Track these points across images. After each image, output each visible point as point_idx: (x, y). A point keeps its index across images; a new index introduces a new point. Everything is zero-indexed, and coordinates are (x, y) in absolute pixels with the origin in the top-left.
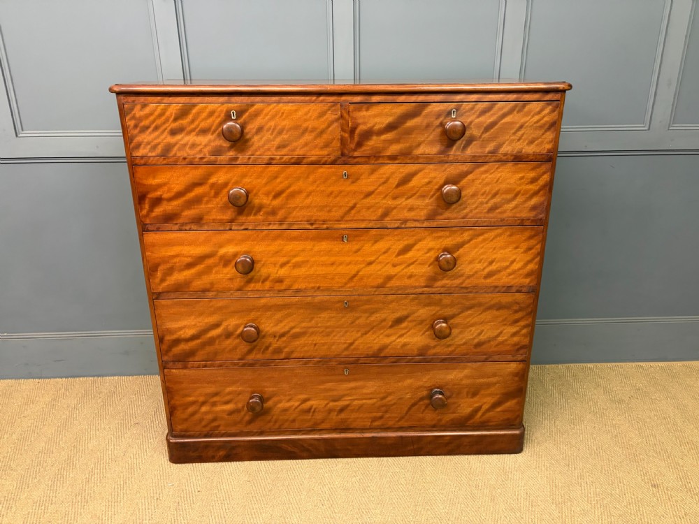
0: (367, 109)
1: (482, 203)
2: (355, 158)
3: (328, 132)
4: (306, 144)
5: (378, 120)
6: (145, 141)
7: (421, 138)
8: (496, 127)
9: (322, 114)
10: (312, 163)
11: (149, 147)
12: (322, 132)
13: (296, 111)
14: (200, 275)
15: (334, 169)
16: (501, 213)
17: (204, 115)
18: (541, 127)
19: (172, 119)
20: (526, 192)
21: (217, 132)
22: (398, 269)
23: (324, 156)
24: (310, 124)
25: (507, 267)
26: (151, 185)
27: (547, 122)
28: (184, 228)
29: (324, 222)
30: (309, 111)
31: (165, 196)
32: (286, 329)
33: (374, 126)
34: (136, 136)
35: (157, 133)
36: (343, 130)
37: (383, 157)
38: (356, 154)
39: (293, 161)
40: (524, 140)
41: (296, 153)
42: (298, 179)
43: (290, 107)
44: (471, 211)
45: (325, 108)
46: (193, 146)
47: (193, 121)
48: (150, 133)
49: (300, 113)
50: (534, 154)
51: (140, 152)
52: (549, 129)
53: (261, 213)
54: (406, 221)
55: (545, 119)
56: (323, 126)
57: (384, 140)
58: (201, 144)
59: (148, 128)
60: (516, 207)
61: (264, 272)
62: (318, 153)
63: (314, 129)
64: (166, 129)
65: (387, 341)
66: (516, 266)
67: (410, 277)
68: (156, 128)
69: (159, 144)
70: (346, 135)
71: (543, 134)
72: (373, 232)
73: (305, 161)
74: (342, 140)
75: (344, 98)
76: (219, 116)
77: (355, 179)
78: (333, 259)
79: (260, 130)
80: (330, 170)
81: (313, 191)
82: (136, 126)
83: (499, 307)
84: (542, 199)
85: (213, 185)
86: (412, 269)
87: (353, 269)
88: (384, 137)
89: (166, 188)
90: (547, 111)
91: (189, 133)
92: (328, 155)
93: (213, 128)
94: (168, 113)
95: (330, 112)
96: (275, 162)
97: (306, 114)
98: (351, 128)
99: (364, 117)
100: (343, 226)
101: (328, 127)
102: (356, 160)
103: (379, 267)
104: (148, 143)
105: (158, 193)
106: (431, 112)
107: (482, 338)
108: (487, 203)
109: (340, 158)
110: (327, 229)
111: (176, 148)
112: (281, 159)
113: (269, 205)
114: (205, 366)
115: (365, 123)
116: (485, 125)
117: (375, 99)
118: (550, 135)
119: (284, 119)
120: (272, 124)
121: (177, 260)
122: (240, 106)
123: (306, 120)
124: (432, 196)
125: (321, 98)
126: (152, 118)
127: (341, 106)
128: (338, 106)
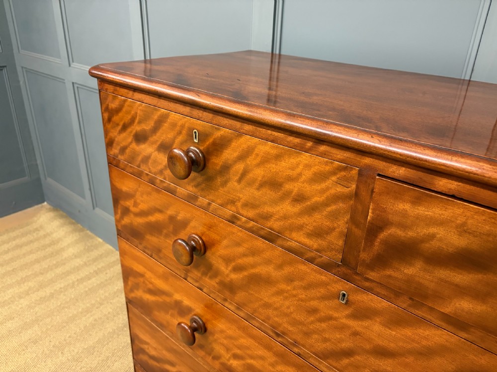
0: (417, 201)
2: (367, 280)
3: (325, 213)
4: (285, 218)
5: (438, 232)
6: (116, 139)
9: (320, 177)
10: (290, 250)
11: (119, 147)
12: (314, 209)
13: (278, 157)
15: (325, 277)
17: (165, 125)
19: (136, 121)
23: (310, 249)
24: (296, 187)
26: (122, 191)
28: (147, 251)
29: (296, 343)
30: (298, 164)
31: (132, 208)
34: (109, 131)
36: (353, 220)
37: (432, 309)
38: (372, 275)
39: (262, 233)
42: (268, 262)
43: (267, 148)
45: (328, 168)
46: (155, 162)
48: (119, 132)
49: (284, 164)
51: (114, 151)
53: (217, 280)
56: (317, 199)
57: (441, 280)
58: (161, 164)
61: (216, 348)
62: (302, 240)
63: (299, 198)
64: (131, 132)
68: (124, 128)
69: (126, 147)
70: (358, 232)
73: (280, 242)
74: (348, 237)
75: (367, 161)
76: (181, 132)
77: (363, 314)
79: (224, 169)
80: (318, 276)
81: (287, 291)
82: (109, 120)
85: (171, 218)
88: (444, 274)
89: (132, 201)
91: (152, 144)
92: (317, 250)
94: (133, 113)
95: (334, 178)
96: (239, 223)
98: (372, 223)
99: (404, 214)
101: (326, 204)
102: (367, 284)
104: (118, 144)
105: (127, 203)
109: (339, 266)
110: (299, 355)
111: (139, 159)
112: (246, 222)
113: (227, 276)
115: (403, 226)
117: (443, 184)
119: (259, 166)
121: (142, 279)
122: (204, 126)
123: (290, 179)
125: (323, 148)
126: (120, 114)
127: (360, 174)
128: (355, 172)
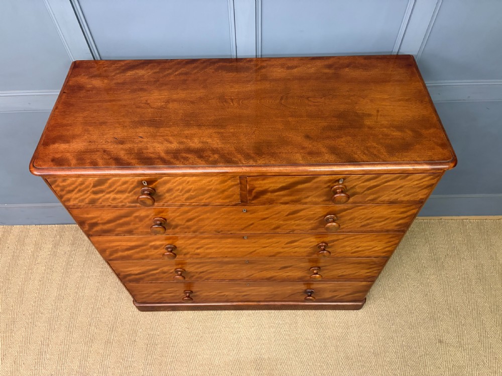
0: (263, 180)
1: (357, 223)
3: (229, 191)
4: (211, 197)
5: (272, 185)
6: (74, 197)
7: (310, 194)
8: (378, 188)
9: (224, 182)
11: (78, 200)
12: (224, 191)
13: (200, 180)
14: (138, 253)
15: (234, 208)
16: (370, 227)
17: (119, 184)
18: (419, 187)
19: (91, 186)
20: (394, 218)
21: (133, 192)
22: (285, 250)
23: (226, 203)
24: (213, 187)
25: (370, 249)
26: (87, 217)
27: (425, 184)
28: (120, 235)
29: (229, 231)
30: (212, 180)
31: (100, 222)
32: (205, 270)
33: (268, 188)
34: (64, 195)
35: (81, 194)
36: (241, 189)
37: (276, 203)
38: (253, 202)
39: (201, 205)
40: (402, 194)
41: (203, 201)
42: (206, 213)
43: (194, 178)
44: (347, 226)
46: (114, 199)
47: (110, 186)
48: (76, 194)
49: (204, 182)
50: (408, 201)
51: (71, 203)
52: (425, 188)
53: (178, 228)
54: (293, 230)
55: (424, 183)
56: (225, 188)
57: (278, 195)
58: (120, 198)
59: (72, 191)
60: (384, 224)
61: (185, 251)
62: (221, 201)
63: (216, 190)
64: (88, 191)
65: (277, 274)
66: (376, 249)
67: (295, 252)
68: (80, 191)
69: (86, 198)
70: (245, 193)
71: (419, 191)
72: (268, 235)
73: (211, 205)
74: (241, 195)
76: (132, 184)
77: (253, 212)
78: (236, 246)
79: (169, 191)
80: (232, 209)
81: (219, 218)
82: (62, 190)
83: (360, 263)
84: (407, 221)
85: (136, 217)
86: (296, 249)
87: (252, 250)
88: (277, 193)
89: (99, 219)
90: (427, 179)
91: (109, 193)
92: (230, 202)
93: (129, 190)
94: (87, 183)
95: (230, 181)
96: (186, 205)
97: (209, 182)
98: (249, 189)
99: (260, 184)
100: (243, 233)
101: (229, 188)
102: (252, 204)
103: (271, 249)
104: (76, 199)
105: (94, 221)
106: (320, 181)
107: (344, 274)
108: (361, 223)
109: (240, 203)
110: (231, 234)
111: (100, 200)
112: (190, 204)
113: (184, 225)
114: (151, 283)
115: (261, 187)
116: (368, 186)
118: (425, 191)
119: (190, 185)
120: (180, 187)
121: (119, 247)
122: (149, 179)
123: (209, 185)
124: (316, 219)
126: (74, 186)
127: (240, 177)
128: (238, 177)
